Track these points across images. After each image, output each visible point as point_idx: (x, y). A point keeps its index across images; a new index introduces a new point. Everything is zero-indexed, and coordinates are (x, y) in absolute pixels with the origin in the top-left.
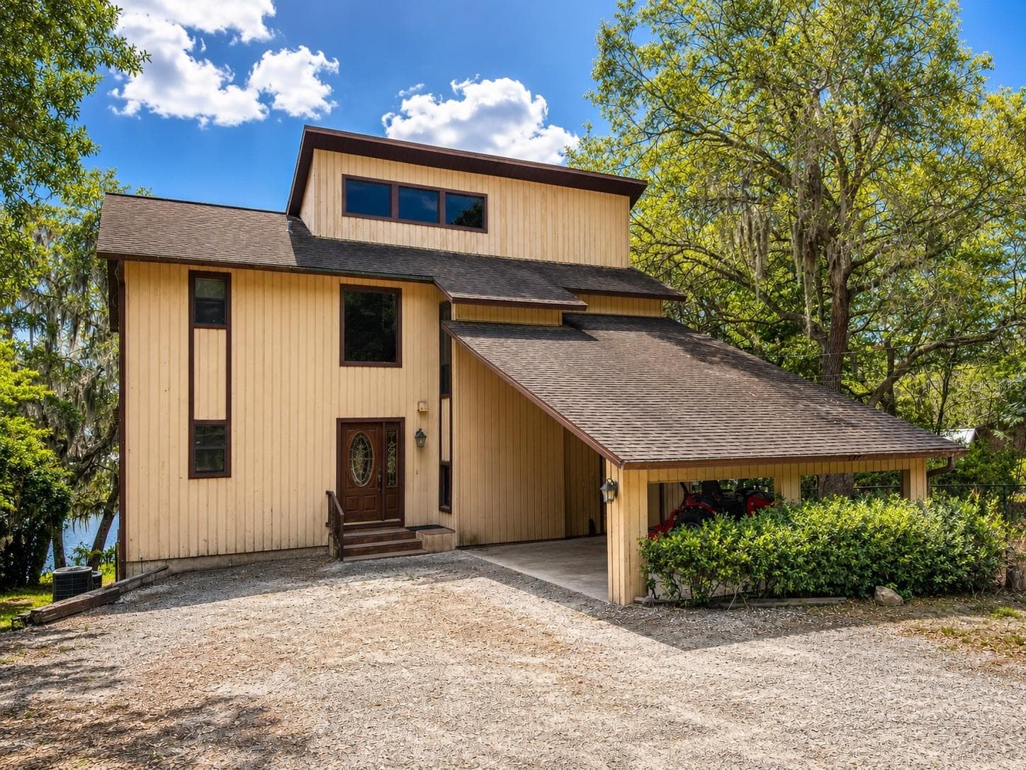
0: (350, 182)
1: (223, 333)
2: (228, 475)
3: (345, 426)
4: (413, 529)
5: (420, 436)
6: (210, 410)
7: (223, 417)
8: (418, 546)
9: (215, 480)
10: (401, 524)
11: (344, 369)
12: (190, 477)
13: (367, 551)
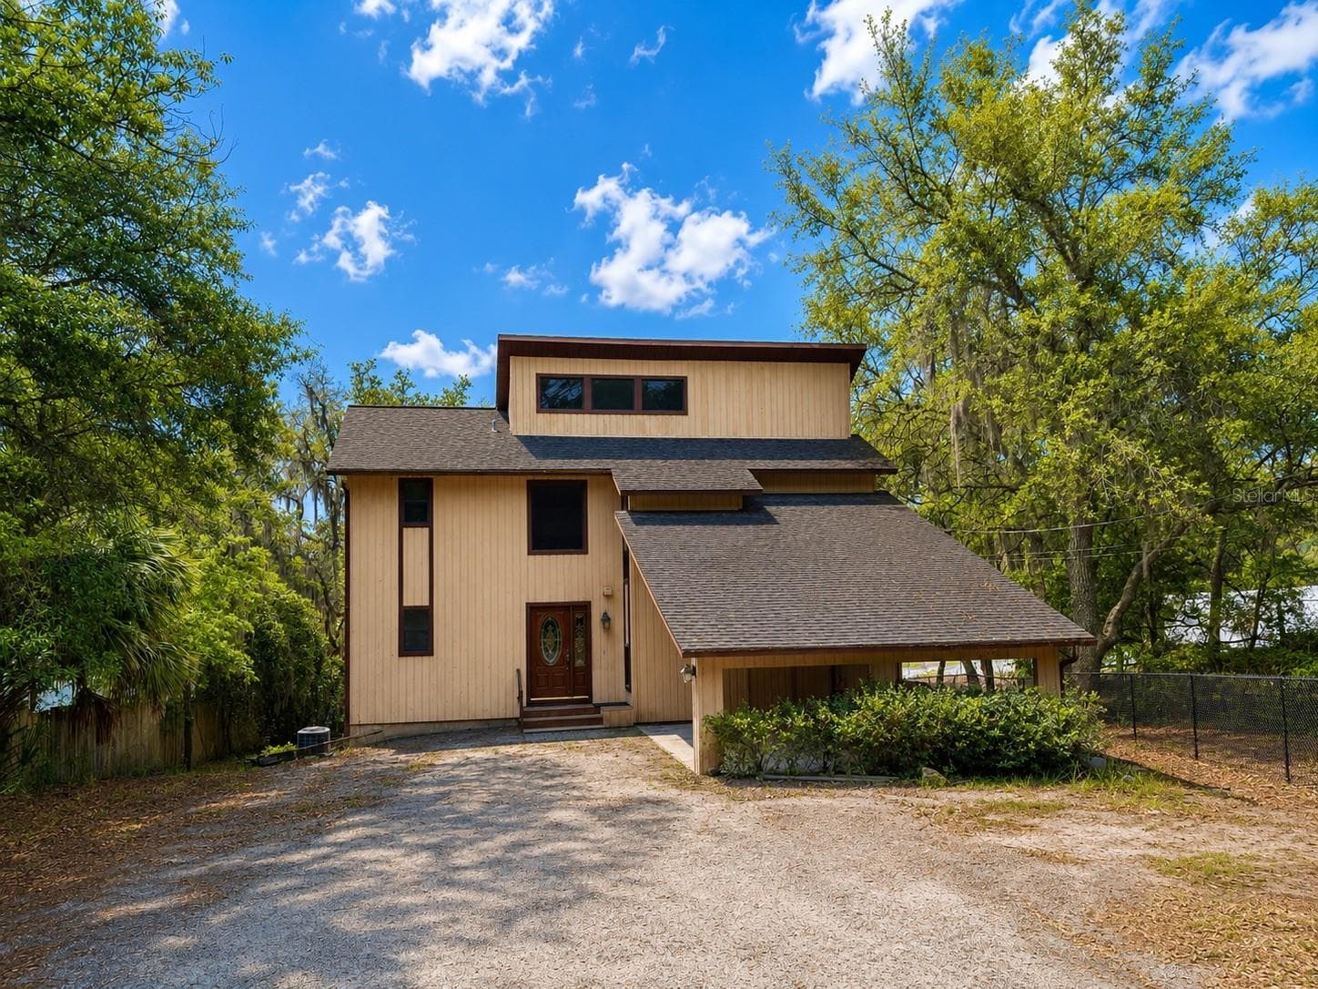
0: (543, 381)
1: (426, 530)
2: (431, 653)
3: (534, 610)
4: (598, 707)
5: (606, 619)
6: (416, 597)
7: (426, 603)
8: (600, 721)
9: (420, 658)
10: (589, 701)
11: (532, 557)
12: (400, 656)
13: (544, 724)
